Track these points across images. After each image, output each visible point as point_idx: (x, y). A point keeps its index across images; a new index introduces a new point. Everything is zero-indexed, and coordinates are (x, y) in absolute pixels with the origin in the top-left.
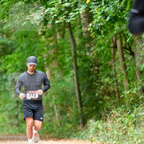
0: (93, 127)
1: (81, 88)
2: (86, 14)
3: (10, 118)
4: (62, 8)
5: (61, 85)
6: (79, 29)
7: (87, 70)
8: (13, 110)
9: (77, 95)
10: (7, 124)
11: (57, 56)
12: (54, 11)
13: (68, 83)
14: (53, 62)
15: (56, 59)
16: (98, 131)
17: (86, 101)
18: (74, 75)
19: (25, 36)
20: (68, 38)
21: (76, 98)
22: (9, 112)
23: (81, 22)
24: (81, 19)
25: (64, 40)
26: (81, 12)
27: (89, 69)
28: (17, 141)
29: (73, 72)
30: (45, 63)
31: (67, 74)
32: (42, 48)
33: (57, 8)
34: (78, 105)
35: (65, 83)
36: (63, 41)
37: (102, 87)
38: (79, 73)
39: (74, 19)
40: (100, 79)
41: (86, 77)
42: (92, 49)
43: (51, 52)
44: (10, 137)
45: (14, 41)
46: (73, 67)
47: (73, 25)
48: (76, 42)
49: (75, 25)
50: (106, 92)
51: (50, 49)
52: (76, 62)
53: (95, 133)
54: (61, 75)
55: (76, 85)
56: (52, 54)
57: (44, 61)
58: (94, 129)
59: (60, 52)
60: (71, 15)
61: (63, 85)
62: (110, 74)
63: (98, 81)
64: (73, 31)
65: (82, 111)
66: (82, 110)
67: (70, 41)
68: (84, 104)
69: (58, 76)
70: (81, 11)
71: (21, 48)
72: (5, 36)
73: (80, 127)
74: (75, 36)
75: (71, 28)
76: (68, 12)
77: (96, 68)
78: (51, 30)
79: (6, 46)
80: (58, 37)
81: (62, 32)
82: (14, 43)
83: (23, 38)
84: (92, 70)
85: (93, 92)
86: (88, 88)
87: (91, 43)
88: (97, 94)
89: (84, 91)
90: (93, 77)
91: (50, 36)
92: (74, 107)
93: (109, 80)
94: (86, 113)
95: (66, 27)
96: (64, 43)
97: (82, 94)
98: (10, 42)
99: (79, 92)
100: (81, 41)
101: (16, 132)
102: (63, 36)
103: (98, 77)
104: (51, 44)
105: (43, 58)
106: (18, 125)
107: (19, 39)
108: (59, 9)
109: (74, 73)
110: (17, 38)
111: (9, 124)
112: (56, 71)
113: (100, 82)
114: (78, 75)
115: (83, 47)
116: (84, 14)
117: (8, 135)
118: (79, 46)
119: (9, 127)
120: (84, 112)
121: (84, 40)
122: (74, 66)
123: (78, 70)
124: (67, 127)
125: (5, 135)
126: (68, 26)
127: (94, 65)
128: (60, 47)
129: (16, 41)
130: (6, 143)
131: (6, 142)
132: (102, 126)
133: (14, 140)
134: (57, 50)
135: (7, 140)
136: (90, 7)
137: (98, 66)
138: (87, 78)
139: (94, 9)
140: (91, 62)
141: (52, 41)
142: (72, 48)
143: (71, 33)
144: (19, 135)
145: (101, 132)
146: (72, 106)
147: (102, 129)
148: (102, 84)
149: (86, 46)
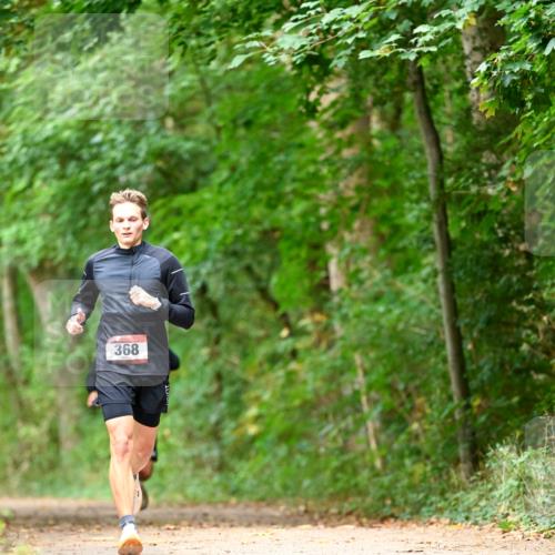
0: (509, 473)
1: (462, 324)
2: (483, 38)
3: (190, 437)
4: (388, 11)
5: (389, 311)
6: (455, 96)
7: (486, 253)
8: (200, 406)
9: (449, 350)
10: (181, 464)
11: (369, 200)
12: (358, 21)
13: (414, 303)
14: (356, 225)
15: (366, 212)
17: (485, 373)
18: (435, 273)
19: (248, 124)
20: (415, 132)
21: (445, 361)
22: (185, 415)
23: (465, 67)
24: (464, 57)
25: (399, 137)
26: (459, 26)
27: (493, 250)
28: (216, 526)
29: (433, 260)
30: (325, 225)
31: (411, 268)
32: (311, 169)
33: (367, 10)
34: (454, 388)
35: (404, 303)
36: (392, 143)
37: (545, 318)
38: (457, 265)
39: (434, 49)
40: (537, 289)
41: (483, 279)
42: (505, 172)
43: (349, 184)
44: (189, 511)
45: (206, 142)
46: (433, 242)
47: (435, 82)
48: (443, 146)
49: (438, 80)
51: (344, 171)
52: (443, 224)
53: (517, 497)
54: (388, 272)
55: (444, 313)
56: (350, 193)
57: (320, 219)
58: (516, 483)
59: (383, 184)
60: (419, 35)
61: (397, 312)
63: (531, 296)
64: (432, 104)
65: (468, 412)
66: (468, 407)
67: (421, 140)
68: (473, 384)
69: (376, 277)
70: (460, 18)
71: (233, 169)
72: (170, 122)
73: (459, 476)
74: (439, 122)
75: (424, 91)
76: (411, 24)
77: (524, 247)
78: (348, 99)
79: (173, 161)
80: (376, 126)
81: (389, 107)
82: (205, 148)
83: (242, 132)
84: (507, 252)
85: (511, 340)
86: (489, 322)
88: (525, 347)
89: (475, 334)
90: (509, 279)
91: (343, 125)
92: (437, 394)
94: (482, 419)
95: (408, 89)
96: (396, 152)
97: (468, 346)
98: (189, 145)
99: (458, 339)
100: (463, 141)
101: (213, 495)
102: (394, 124)
103: (531, 280)
104: (347, 153)
105: (316, 207)
106: (221, 467)
107: (224, 136)
108: (376, 14)
109: (439, 266)
110: (218, 129)
111: (186, 460)
112: (368, 258)
113: (537, 300)
114: (452, 272)
115: (469, 164)
116: (474, 38)
117: (183, 506)
118: (454, 162)
119: (188, 473)
120: (475, 418)
121: (475, 136)
122: (437, 238)
123: (454, 254)
124: (411, 475)
125: (170, 504)
126: (415, 83)
127: (512, 233)
128: (382, 163)
129: (215, 142)
130: (173, 534)
131: (176, 532)
133: (205, 525)
134: (371, 175)
135: (177, 523)
136: (499, 7)
138: (488, 283)
139: (511, 13)
140: (502, 225)
141: (350, 143)
142: (430, 171)
143: (427, 113)
144: (226, 504)
146: (428, 394)
148: (543, 307)
149: (484, 160)
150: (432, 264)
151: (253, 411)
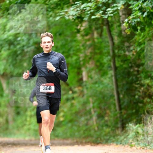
0: (132, 131)
1: (120, 90)
2: (125, 11)
4: (99, 4)
5: (99, 86)
6: (118, 27)
7: (126, 71)
9: (116, 97)
11: (94, 56)
12: (91, 7)
13: (106, 84)
14: (90, 62)
15: (93, 59)
16: (138, 136)
17: (125, 104)
18: (112, 76)
19: (60, 35)
20: (106, 37)
21: (115, 100)
23: (120, 19)
24: (120, 16)
25: (102, 39)
26: (119, 8)
27: (128, 70)
29: (111, 73)
30: (82, 63)
31: (105, 74)
32: (78, 47)
33: (93, 4)
34: (117, 108)
36: (100, 40)
37: (142, 89)
39: (112, 15)
40: (140, 80)
41: (125, 78)
42: (132, 48)
43: (88, 52)
47: (112, 23)
48: (114, 41)
50: (147, 94)
51: (87, 48)
52: (114, 63)
53: (135, 138)
54: (99, 76)
55: (114, 87)
56: (88, 54)
57: (80, 61)
58: (134, 134)
59: (97, 51)
60: (108, 11)
61: (101, 86)
62: (151, 74)
64: (111, 29)
66: (121, 113)
67: (108, 39)
68: (122, 106)
69: (96, 77)
70: (119, 6)
73: (118, 132)
74: (113, 34)
75: (109, 26)
76: (106, 8)
77: (136, 69)
78: (88, 28)
80: (96, 35)
81: (99, 30)
84: (132, 70)
85: (133, 94)
86: (127, 89)
87: (131, 42)
88: (137, 97)
89: (123, 93)
90: (132, 78)
91: (87, 35)
92: (113, 109)
93: (150, 81)
94: (125, 116)
95: (104, 25)
96: (101, 42)
97: (121, 96)
99: (118, 94)
100: (120, 40)
102: (101, 35)
103: (138, 78)
104: (88, 43)
105: (79, 58)
108: (96, 5)
109: (113, 74)
112: (94, 72)
113: (140, 83)
114: (117, 75)
115: (122, 46)
116: (122, 11)
118: (117, 45)
120: (123, 116)
121: (123, 38)
122: (112, 66)
123: (117, 71)
124: (105, 132)
126: (106, 24)
127: (133, 65)
128: (97, 46)
130: (40, 148)
132: (142, 130)
134: (94, 49)
136: (130, 3)
137: (138, 66)
138: (127, 79)
139: (133, 5)
140: (130, 63)
141: (89, 40)
142: (110, 48)
143: (110, 32)
145: (142, 136)
146: (110, 109)
147: (142, 133)
148: (142, 85)
149: (125, 45)
150: (111, 74)
151: (62, 114)
